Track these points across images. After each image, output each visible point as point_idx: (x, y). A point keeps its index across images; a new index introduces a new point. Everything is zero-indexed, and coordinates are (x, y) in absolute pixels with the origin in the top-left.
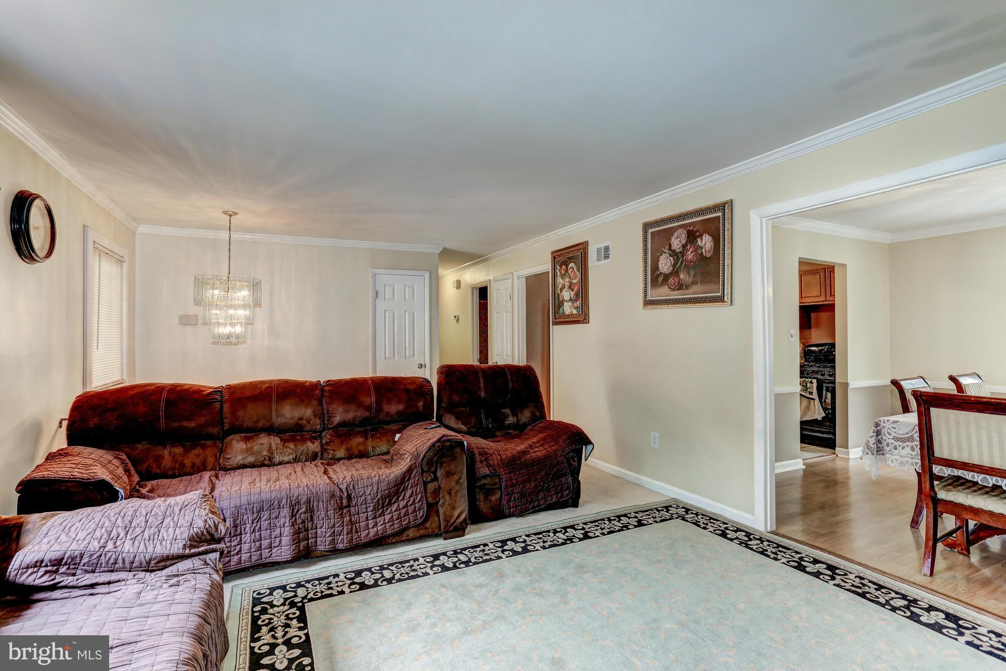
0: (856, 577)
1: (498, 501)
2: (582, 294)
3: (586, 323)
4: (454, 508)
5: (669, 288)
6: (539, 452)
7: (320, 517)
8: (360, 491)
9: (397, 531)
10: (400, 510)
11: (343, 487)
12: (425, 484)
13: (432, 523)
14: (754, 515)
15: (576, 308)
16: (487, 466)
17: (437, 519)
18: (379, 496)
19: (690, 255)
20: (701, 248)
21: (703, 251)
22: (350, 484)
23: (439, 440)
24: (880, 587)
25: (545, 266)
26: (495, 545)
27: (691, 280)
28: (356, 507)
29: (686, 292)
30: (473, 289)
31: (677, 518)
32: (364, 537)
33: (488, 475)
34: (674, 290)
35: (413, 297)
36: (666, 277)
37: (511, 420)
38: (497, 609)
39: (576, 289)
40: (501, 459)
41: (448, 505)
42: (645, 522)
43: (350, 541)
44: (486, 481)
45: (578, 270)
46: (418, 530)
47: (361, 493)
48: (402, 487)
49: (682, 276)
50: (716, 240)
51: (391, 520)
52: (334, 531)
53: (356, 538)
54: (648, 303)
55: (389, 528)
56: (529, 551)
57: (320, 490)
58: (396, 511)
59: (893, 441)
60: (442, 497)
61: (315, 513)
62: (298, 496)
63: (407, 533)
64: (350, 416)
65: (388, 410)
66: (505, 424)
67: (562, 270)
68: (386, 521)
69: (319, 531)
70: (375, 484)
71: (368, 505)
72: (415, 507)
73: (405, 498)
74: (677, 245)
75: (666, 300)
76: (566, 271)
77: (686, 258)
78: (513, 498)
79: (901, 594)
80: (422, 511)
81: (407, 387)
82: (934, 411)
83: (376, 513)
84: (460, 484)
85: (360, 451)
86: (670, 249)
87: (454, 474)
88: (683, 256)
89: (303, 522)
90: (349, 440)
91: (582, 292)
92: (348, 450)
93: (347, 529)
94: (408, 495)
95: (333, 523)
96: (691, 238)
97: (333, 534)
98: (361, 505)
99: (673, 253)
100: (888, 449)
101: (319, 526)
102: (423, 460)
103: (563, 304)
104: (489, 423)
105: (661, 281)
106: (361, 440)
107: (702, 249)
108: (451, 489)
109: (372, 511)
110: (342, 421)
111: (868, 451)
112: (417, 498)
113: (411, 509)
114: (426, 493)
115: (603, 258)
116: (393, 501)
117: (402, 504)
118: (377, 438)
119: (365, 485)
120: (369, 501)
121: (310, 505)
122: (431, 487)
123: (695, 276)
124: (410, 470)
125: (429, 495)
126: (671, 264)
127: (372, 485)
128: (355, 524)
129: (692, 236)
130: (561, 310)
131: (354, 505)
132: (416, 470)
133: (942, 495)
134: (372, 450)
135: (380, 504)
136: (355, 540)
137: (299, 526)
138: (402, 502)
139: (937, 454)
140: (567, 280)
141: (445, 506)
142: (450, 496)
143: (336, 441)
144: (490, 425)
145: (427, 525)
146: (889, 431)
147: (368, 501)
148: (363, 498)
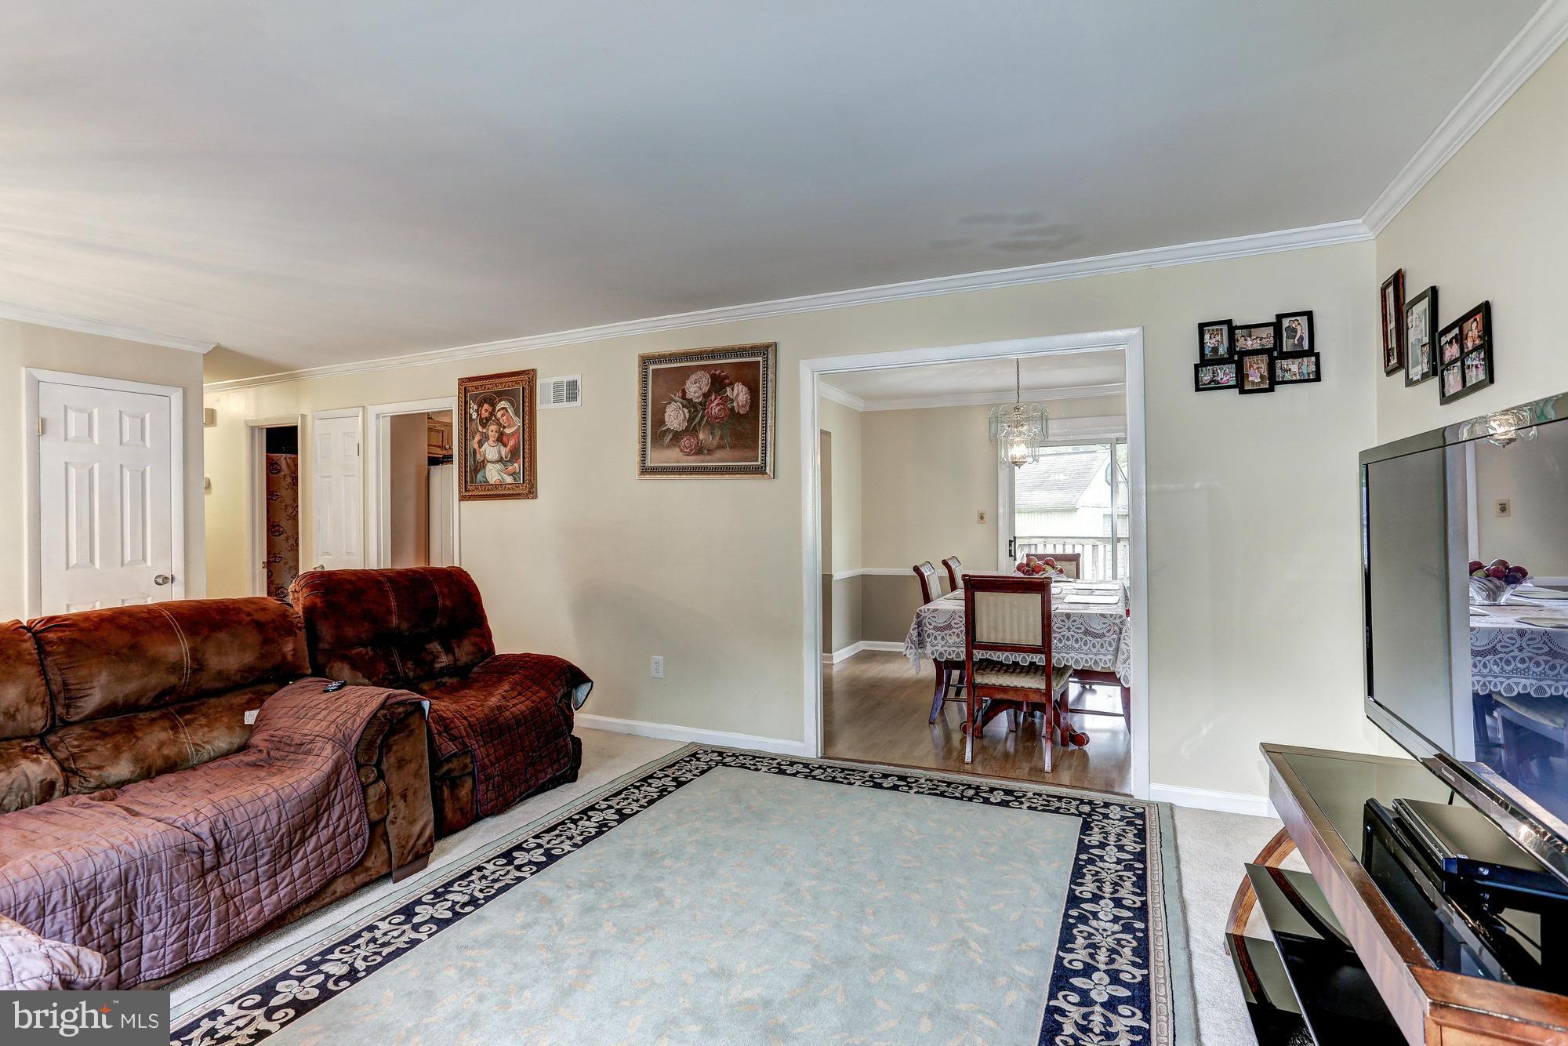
0: (926, 780)
1: (470, 795)
2: (524, 452)
3: (532, 498)
4: (412, 822)
5: (682, 451)
6: (520, 706)
7: (153, 906)
8: (242, 830)
9: (316, 888)
10: (322, 846)
11: (204, 830)
12: (365, 788)
13: (375, 857)
14: (803, 741)
15: (513, 474)
16: (450, 740)
17: (384, 847)
18: (283, 830)
19: (715, 408)
20: (732, 400)
21: (735, 404)
22: (217, 821)
23: (383, 706)
24: (949, 784)
25: (448, 401)
26: (497, 863)
27: (715, 443)
28: (233, 864)
29: (708, 458)
30: (253, 429)
31: (716, 765)
32: (253, 920)
33: (455, 755)
34: (688, 454)
35: (143, 438)
36: (677, 436)
37: (444, 660)
38: (584, 944)
39: (511, 443)
40: (470, 725)
41: (404, 818)
42: (683, 779)
43: (223, 938)
44: (451, 766)
45: (517, 414)
46: (353, 877)
47: (244, 834)
48: (326, 802)
49: (701, 436)
50: (754, 392)
51: (306, 871)
52: (187, 927)
53: (237, 927)
54: (645, 470)
55: (301, 888)
56: (559, 857)
57: (152, 847)
58: (315, 850)
59: (933, 631)
60: (393, 807)
61: (139, 901)
62: (95, 874)
63: (332, 888)
64: (131, 687)
65: (218, 668)
66: (435, 668)
67: (483, 412)
68: (296, 875)
69: (147, 940)
70: (271, 808)
71: (259, 853)
72: (349, 835)
73: (330, 822)
74: (695, 393)
75: (678, 468)
76: (492, 414)
77: (708, 412)
78: (491, 785)
79: (966, 785)
80: (360, 839)
81: (255, 617)
82: (978, 595)
83: (275, 865)
84: (421, 777)
85: (167, 758)
86: (684, 397)
87: (411, 761)
88: (704, 410)
89: (110, 930)
90: (134, 740)
91: (524, 449)
92: (137, 760)
93: (218, 913)
94: (335, 816)
95: (185, 911)
96: (717, 386)
97: (185, 934)
98: (245, 856)
99: (689, 404)
100: (928, 640)
101: (147, 927)
102: (357, 745)
103: (484, 467)
104: (408, 668)
105: (668, 440)
106: (164, 736)
107: (733, 403)
108: (406, 790)
109: (268, 863)
110: (107, 703)
111: (912, 645)
112: (351, 818)
113: (340, 841)
114: (366, 806)
115: (565, 399)
116: (308, 833)
117: (324, 835)
118: (202, 726)
119: (251, 816)
120: (263, 845)
121: (126, 888)
122: (374, 792)
123: (721, 438)
124: (337, 769)
125: (371, 807)
126: (685, 417)
127: (266, 811)
128: (232, 898)
129: (719, 384)
130: (479, 476)
131: (228, 860)
132: (347, 767)
133: (979, 679)
134: (196, 750)
135: (285, 845)
136: (235, 932)
137: (99, 942)
138: (325, 831)
139: (979, 638)
140: (493, 427)
141: (399, 821)
142: (405, 801)
143: (99, 748)
144: (411, 674)
145: (369, 864)
146: (929, 621)
147: (260, 844)
148: (247, 843)
